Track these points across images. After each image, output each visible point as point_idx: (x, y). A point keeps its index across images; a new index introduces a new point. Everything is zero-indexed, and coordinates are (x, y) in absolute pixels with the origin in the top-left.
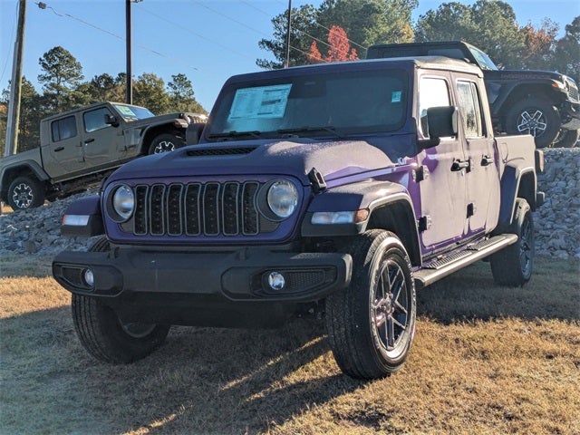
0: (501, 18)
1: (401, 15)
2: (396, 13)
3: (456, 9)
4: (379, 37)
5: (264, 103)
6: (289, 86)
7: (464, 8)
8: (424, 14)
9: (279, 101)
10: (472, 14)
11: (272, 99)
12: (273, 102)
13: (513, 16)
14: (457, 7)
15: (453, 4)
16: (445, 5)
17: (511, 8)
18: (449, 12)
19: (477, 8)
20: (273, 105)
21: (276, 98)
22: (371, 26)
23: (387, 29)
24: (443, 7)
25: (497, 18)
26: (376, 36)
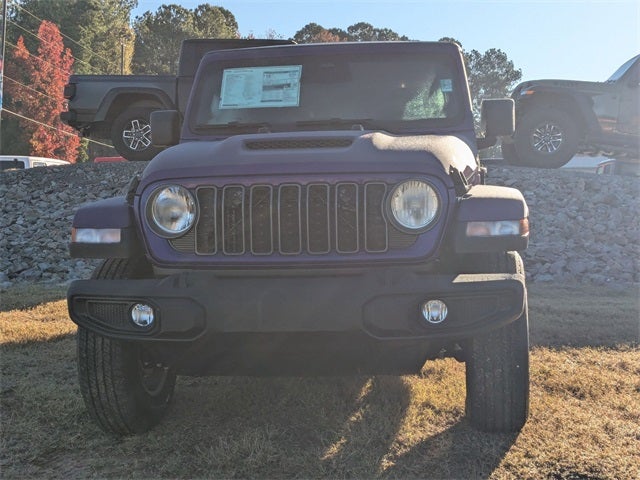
0: (224, 26)
1: (119, 14)
2: (114, 11)
3: (178, 12)
4: (96, 36)
5: (266, 88)
6: (299, 68)
7: (186, 11)
8: (141, 15)
9: (289, 85)
10: (194, 19)
11: (275, 83)
12: (280, 87)
13: (235, 25)
14: (179, 10)
15: (174, 6)
16: (164, 7)
17: (232, 17)
18: (169, 15)
19: (199, 13)
20: (281, 91)
21: (284, 82)
22: (87, 24)
23: (104, 29)
24: (163, 10)
25: (220, 26)
26: (92, 35)
